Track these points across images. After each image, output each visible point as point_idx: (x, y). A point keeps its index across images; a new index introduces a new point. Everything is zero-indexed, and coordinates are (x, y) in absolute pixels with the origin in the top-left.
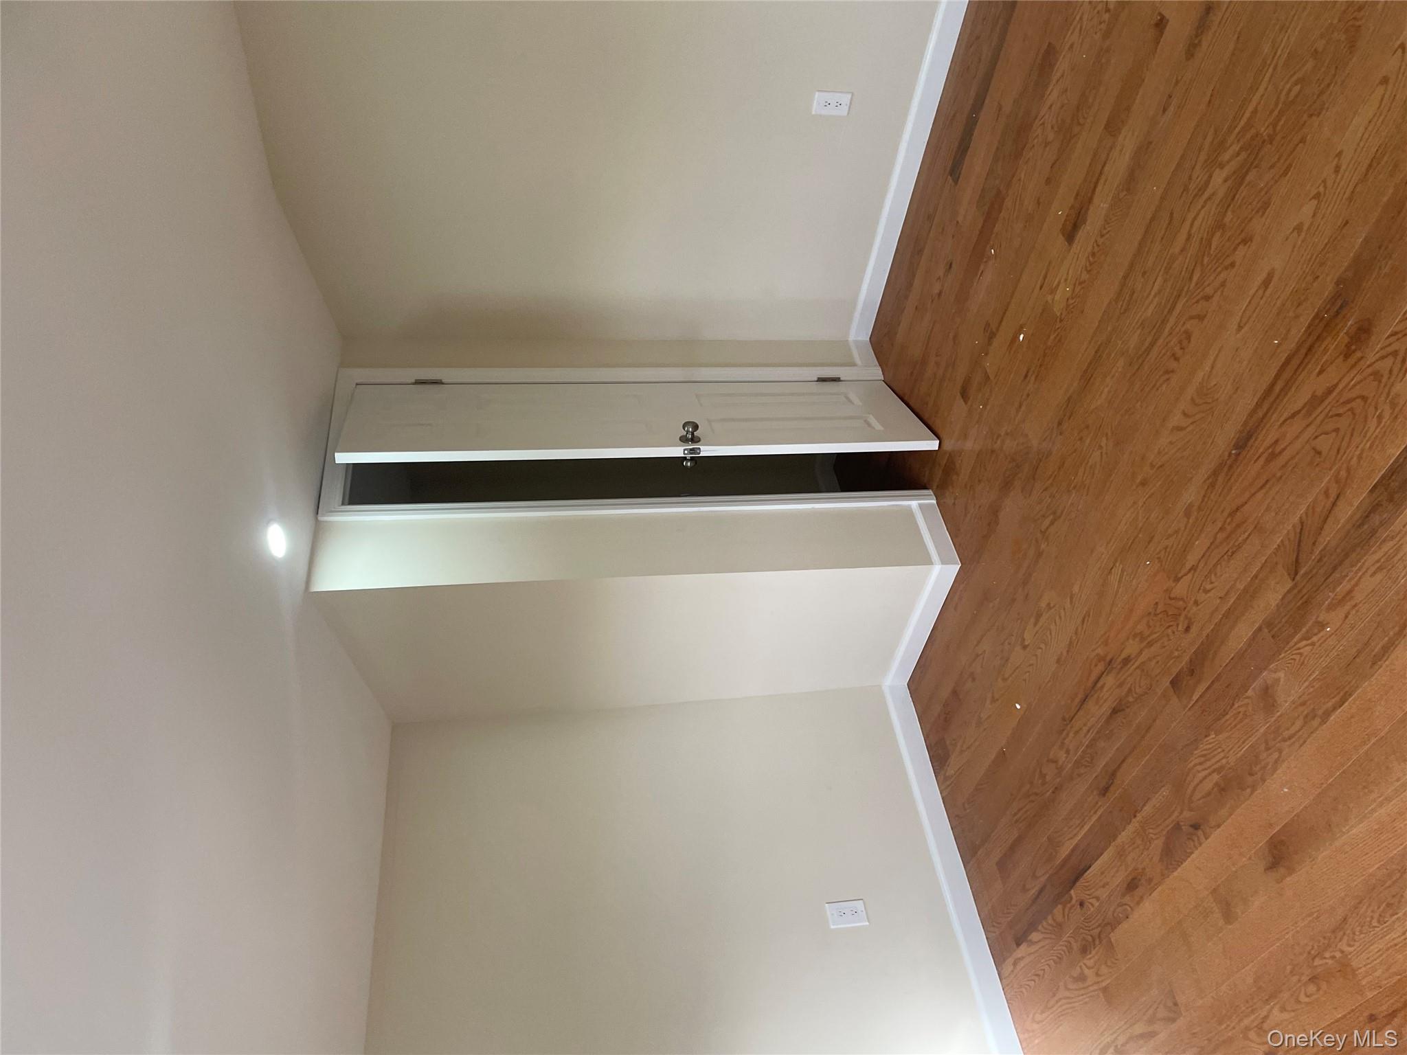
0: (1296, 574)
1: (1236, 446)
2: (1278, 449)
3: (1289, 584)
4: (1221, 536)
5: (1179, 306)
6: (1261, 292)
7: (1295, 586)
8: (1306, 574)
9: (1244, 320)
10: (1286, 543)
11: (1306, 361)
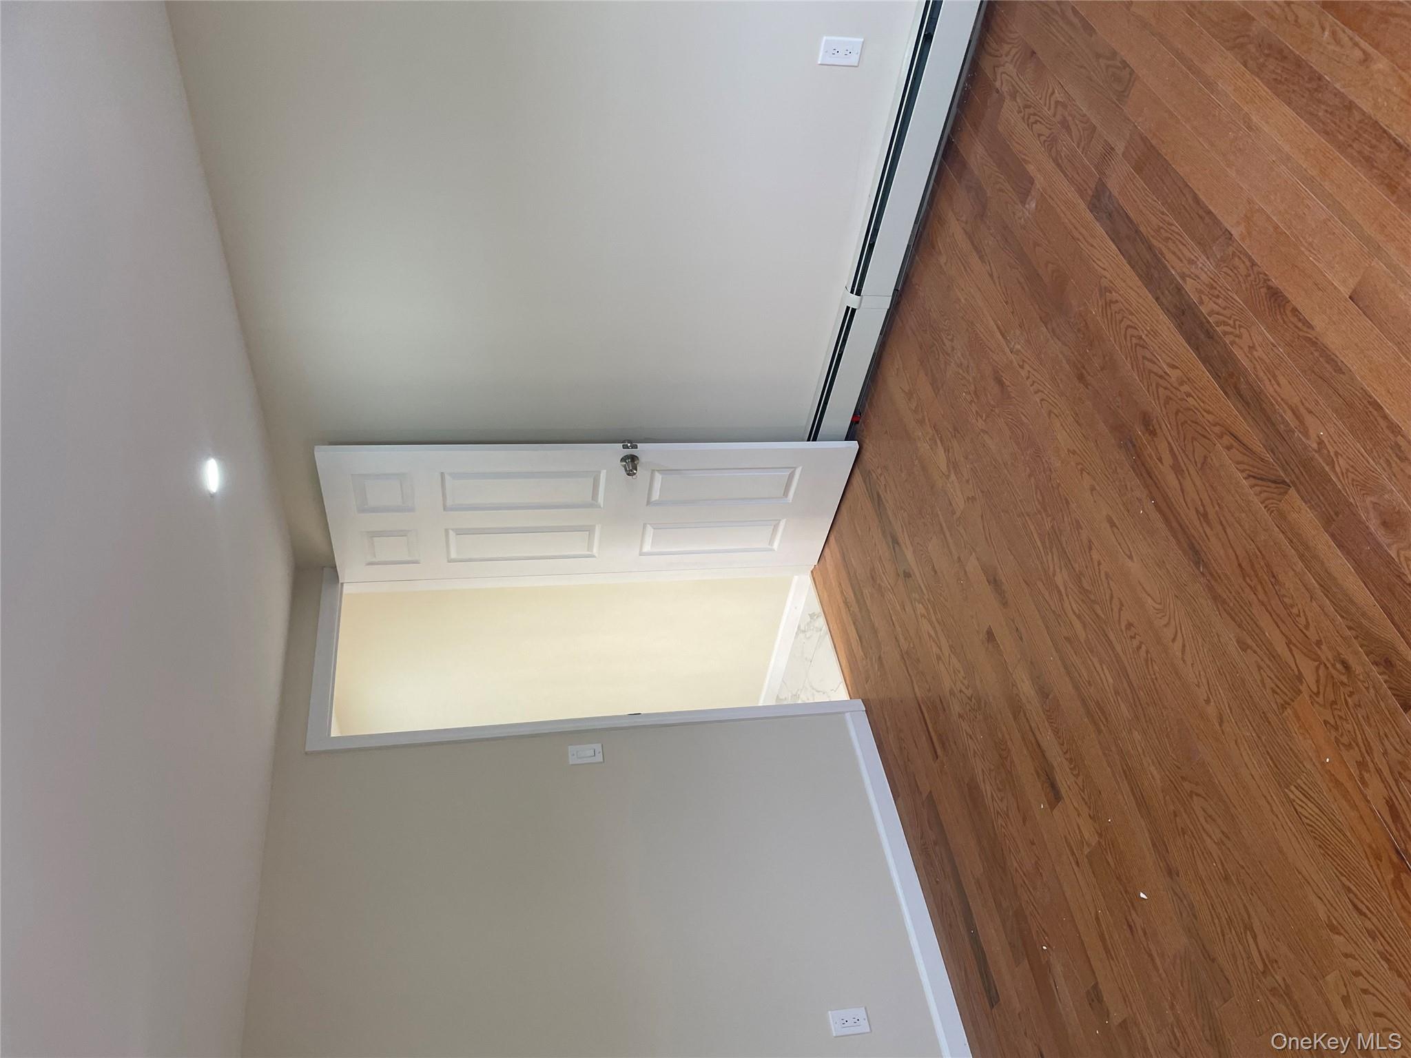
0: (1284, 482)
1: (1197, 564)
2: (1201, 509)
3: (1292, 491)
4: (1262, 596)
5: (1112, 637)
6: (1116, 530)
7: (1295, 486)
8: (1285, 471)
9: (1128, 553)
10: (1264, 495)
11: (1155, 479)
